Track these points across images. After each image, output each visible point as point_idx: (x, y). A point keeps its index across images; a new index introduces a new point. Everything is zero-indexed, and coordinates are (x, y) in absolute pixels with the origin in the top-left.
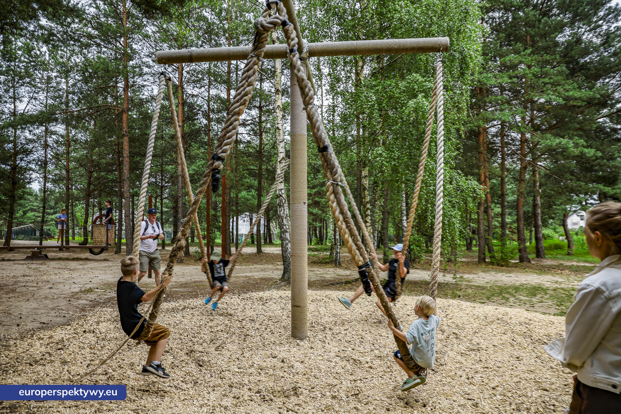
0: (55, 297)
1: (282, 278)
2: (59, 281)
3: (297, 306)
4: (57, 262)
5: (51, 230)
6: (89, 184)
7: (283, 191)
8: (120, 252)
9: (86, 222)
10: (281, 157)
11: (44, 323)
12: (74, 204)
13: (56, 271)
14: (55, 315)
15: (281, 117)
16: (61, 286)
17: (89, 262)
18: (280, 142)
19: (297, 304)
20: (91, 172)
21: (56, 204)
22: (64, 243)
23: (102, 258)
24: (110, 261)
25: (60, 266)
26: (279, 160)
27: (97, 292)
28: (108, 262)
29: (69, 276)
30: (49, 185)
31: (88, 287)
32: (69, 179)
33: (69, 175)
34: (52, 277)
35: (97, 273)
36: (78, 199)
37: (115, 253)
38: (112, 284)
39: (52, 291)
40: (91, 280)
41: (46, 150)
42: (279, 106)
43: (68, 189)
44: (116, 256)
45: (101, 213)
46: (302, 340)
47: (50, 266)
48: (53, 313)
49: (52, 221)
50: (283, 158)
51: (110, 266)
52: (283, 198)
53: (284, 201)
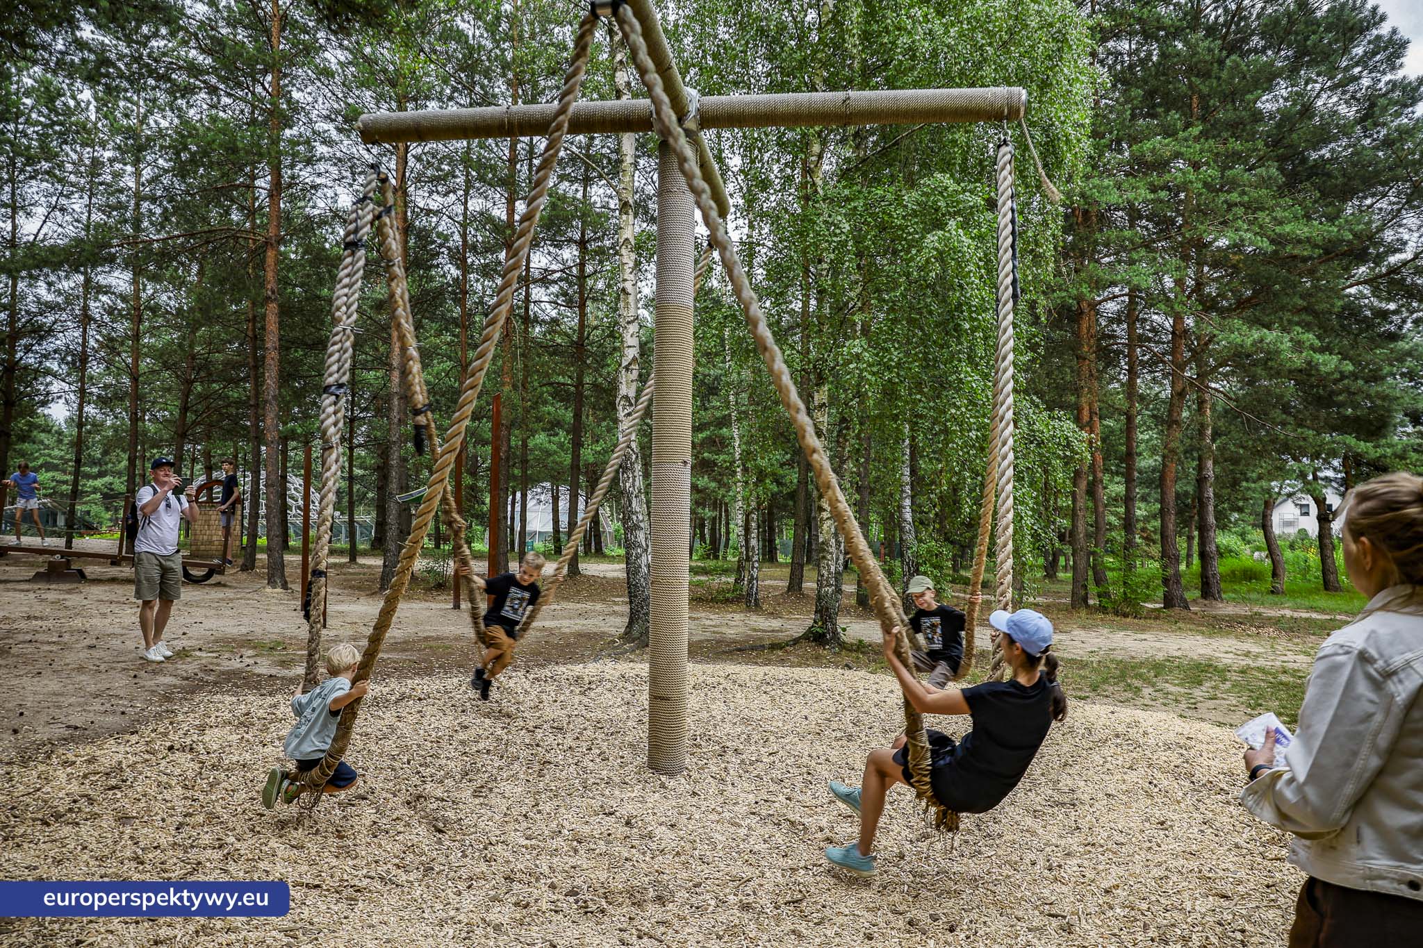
0: (102, 668)
1: (626, 633)
2: (110, 631)
3: (662, 699)
4: (107, 588)
5: (92, 514)
6: (184, 409)
8: (252, 567)
10: (631, 357)
11: (76, 728)
12: (148, 454)
13: (104, 609)
14: (102, 709)
15: (631, 264)
16: (116, 643)
18: (628, 323)
19: (662, 693)
20: (190, 383)
21: (105, 453)
24: (230, 587)
25: (113, 597)
26: (624, 364)
27: (200, 658)
28: (227, 590)
30: (90, 410)
32: (137, 397)
33: (137, 387)
34: (94, 621)
35: (200, 613)
36: (156, 443)
37: (242, 570)
38: (234, 640)
39: (94, 653)
40: (185, 630)
41: (85, 330)
42: (626, 239)
43: (135, 419)
44: (244, 576)
45: (209, 476)
46: (671, 775)
47: (90, 597)
48: (97, 706)
49: (95, 493)
50: (634, 359)
51: (231, 600)
52: (632, 450)
53: (634, 457)
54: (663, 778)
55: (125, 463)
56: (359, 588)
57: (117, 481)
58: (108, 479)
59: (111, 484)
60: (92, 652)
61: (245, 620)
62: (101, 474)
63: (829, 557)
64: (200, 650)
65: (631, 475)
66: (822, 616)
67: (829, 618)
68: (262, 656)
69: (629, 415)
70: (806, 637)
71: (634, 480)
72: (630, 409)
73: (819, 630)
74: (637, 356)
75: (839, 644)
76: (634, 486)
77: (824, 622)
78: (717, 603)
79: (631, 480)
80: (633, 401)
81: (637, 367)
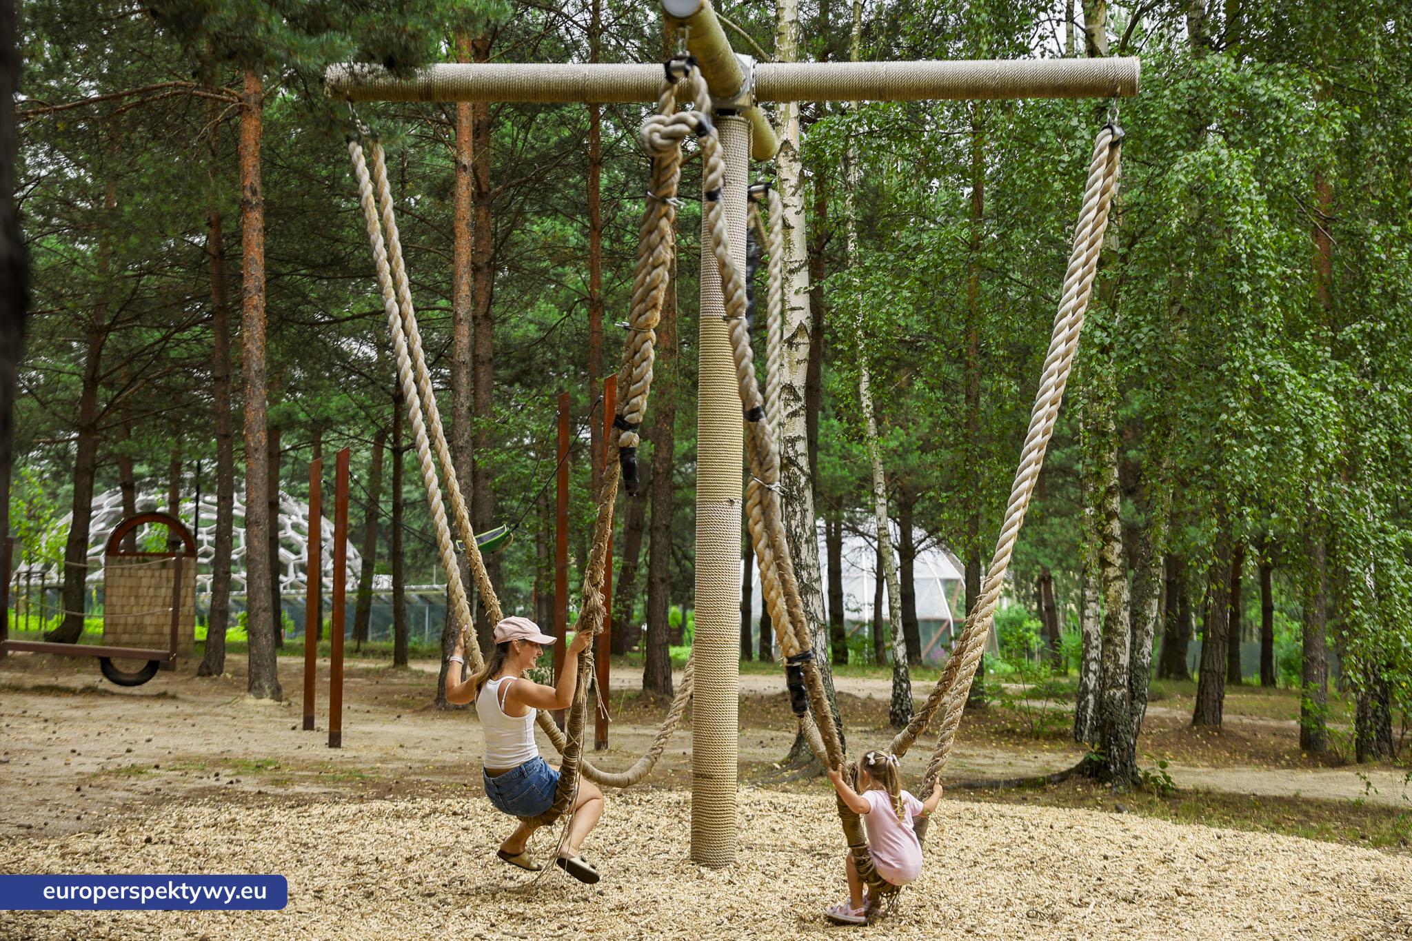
1: (792, 756)
3: (704, 776)
6: (92, 381)
7: (801, 446)
8: (219, 672)
10: (795, 325)
11: (29, 827)
15: (794, 181)
16: (36, 760)
17: (101, 701)
19: (704, 770)
20: (102, 332)
24: (184, 701)
26: (787, 335)
27: (159, 775)
28: (176, 703)
31: (126, 762)
35: (143, 731)
37: (201, 674)
38: (203, 759)
42: (786, 142)
44: (203, 684)
45: (129, 502)
46: (713, 867)
50: (801, 328)
51: (191, 716)
52: (801, 469)
53: (803, 480)
54: (703, 870)
56: (405, 705)
61: (215, 739)
63: (1117, 640)
64: (157, 767)
65: (798, 509)
66: (1103, 736)
67: (1116, 739)
68: (247, 774)
69: (794, 414)
70: (1080, 770)
71: (804, 516)
72: (795, 406)
73: (1094, 757)
74: (807, 323)
75: (1135, 783)
76: (803, 525)
77: (1105, 746)
78: (1037, 738)
79: (798, 516)
80: (801, 393)
81: (806, 340)
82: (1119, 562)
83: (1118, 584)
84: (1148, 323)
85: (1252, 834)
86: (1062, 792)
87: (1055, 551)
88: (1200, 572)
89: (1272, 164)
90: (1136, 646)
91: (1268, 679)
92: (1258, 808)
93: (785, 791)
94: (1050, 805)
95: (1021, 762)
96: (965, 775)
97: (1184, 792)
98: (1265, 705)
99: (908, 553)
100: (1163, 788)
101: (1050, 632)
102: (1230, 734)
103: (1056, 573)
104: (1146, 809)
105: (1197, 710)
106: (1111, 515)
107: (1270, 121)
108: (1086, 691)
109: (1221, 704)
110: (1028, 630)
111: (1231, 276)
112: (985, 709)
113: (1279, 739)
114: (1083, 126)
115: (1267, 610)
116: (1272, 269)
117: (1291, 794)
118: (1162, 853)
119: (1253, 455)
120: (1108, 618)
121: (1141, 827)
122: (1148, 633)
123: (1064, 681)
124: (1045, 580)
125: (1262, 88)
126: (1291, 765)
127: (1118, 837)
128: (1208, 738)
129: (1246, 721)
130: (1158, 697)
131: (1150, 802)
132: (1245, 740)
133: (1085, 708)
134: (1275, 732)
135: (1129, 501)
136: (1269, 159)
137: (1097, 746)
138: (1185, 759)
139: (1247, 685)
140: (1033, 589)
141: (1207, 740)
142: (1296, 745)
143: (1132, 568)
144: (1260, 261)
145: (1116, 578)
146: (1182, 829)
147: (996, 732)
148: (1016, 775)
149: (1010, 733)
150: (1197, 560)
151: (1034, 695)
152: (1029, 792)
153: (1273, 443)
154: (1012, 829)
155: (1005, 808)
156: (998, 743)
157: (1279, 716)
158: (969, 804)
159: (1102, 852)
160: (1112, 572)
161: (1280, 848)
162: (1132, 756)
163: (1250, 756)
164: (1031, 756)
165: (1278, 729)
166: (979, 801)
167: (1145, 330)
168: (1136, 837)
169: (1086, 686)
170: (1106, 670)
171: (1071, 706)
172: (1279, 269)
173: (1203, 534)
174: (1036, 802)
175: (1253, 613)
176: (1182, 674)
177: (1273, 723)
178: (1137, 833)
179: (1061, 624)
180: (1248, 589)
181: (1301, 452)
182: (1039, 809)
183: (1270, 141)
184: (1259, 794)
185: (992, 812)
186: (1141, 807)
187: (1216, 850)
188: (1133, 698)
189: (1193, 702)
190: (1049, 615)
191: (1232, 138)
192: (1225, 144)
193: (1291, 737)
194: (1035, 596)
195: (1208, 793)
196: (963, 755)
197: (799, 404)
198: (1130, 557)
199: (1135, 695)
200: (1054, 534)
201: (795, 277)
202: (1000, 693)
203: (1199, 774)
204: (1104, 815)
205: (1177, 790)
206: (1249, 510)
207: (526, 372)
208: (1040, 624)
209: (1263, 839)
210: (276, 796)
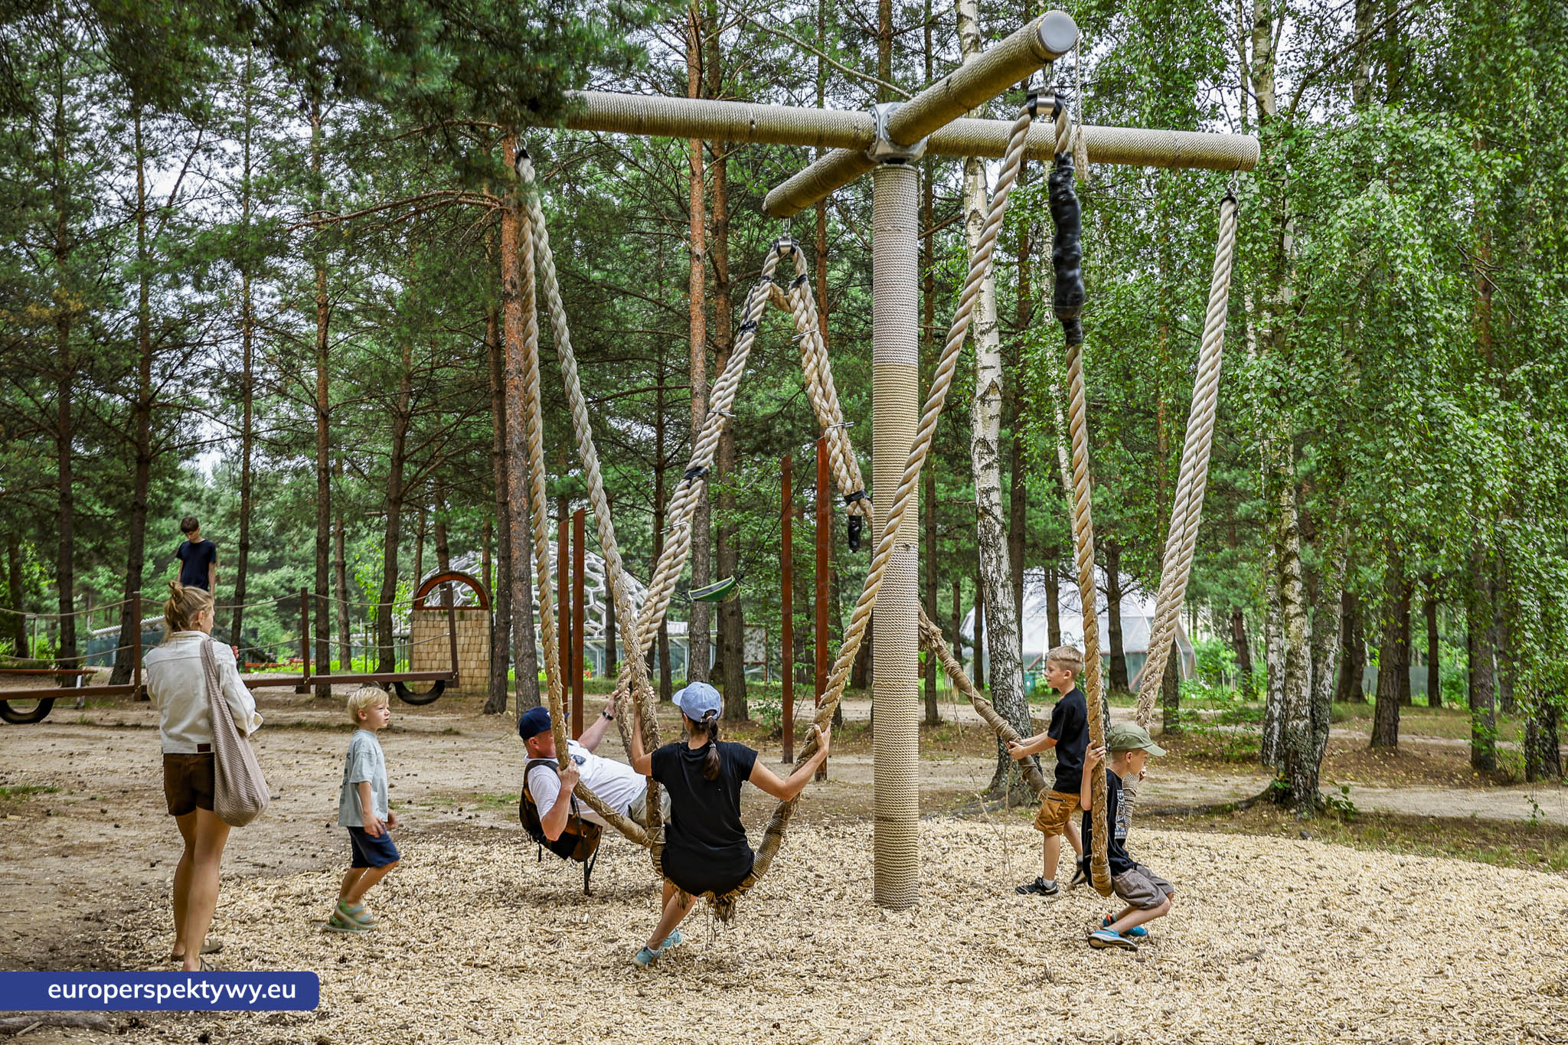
0: (289, 817)
1: (992, 787)
2: (298, 781)
3: (885, 819)
4: (290, 736)
5: (260, 635)
6: (399, 460)
7: (995, 497)
8: (503, 709)
9: (389, 595)
10: (987, 382)
11: (264, 866)
12: (348, 530)
13: (287, 759)
14: (292, 852)
16: (305, 796)
18: (982, 333)
19: (885, 813)
20: (406, 417)
21: (282, 528)
22: (313, 668)
23: (440, 727)
24: (466, 736)
25: (299, 746)
26: (979, 393)
27: (408, 811)
28: (456, 738)
29: (327, 770)
30: (259, 461)
32: (328, 442)
33: (326, 428)
34: (275, 773)
35: (413, 766)
36: (360, 512)
37: (487, 712)
38: (455, 794)
39: (278, 803)
40: (394, 782)
41: (248, 338)
42: (975, 211)
43: (326, 474)
44: (488, 721)
45: (444, 564)
46: (897, 909)
47: (268, 746)
48: (285, 849)
49: (264, 597)
50: (993, 386)
51: (463, 751)
52: (995, 518)
53: (998, 528)
54: (886, 912)
55: (312, 543)
57: (300, 574)
58: (285, 572)
59: (290, 580)
60: (276, 803)
61: (477, 773)
62: (274, 564)
63: (1299, 674)
64: (410, 802)
65: (994, 555)
66: (1287, 765)
67: (1300, 768)
68: (487, 809)
69: (988, 466)
70: (1265, 797)
71: (999, 562)
72: (989, 459)
73: (1279, 785)
74: (999, 381)
75: (1318, 809)
76: (999, 571)
77: (1290, 773)
78: (1228, 762)
79: (994, 562)
80: (994, 447)
81: (998, 396)
82: (1299, 599)
83: (1299, 621)
84: (1319, 367)
85: (1433, 860)
86: (1248, 819)
87: (1244, 591)
88: (1371, 607)
89: (1435, 210)
90: (1317, 679)
91: (1435, 700)
92: (1438, 831)
93: (985, 821)
94: (1237, 831)
95: (1211, 786)
96: (1157, 801)
97: (1366, 815)
98: (1434, 724)
99: (1114, 595)
100: (1345, 812)
101: (1244, 662)
102: (1405, 754)
103: (1248, 610)
104: (1328, 835)
105: (1374, 733)
106: (1291, 556)
107: (1433, 168)
108: (1271, 719)
109: (1396, 727)
110: (1224, 659)
111: (1397, 319)
112: (1180, 734)
113: (1451, 758)
114: (1252, 180)
115: (1433, 639)
116: (1438, 311)
117: (1468, 815)
118: (1346, 884)
119: (1423, 492)
120: (1290, 653)
121: (1324, 856)
122: (1328, 666)
123: (1253, 705)
124: (1238, 617)
125: (1424, 137)
126: (1463, 785)
127: (1303, 867)
128: (1385, 759)
129: (1418, 740)
130: (1338, 719)
131: (1333, 827)
132: (1420, 760)
133: (1270, 734)
134: (1446, 751)
135: (1309, 546)
136: (1432, 205)
137: (1281, 774)
138: (1364, 780)
139: (1417, 706)
140: (1228, 624)
141: (1385, 760)
142: (1467, 764)
143: (1312, 605)
144: (1426, 304)
145: (1297, 615)
146: (1365, 856)
147: (1190, 757)
148: (1206, 800)
149: (1203, 757)
150: (1367, 596)
151: (1226, 720)
152: (1217, 818)
153: (1443, 482)
154: (1199, 860)
155: (1193, 837)
156: (1192, 766)
157: (1448, 735)
158: (1158, 833)
159: (1287, 884)
160: (1292, 609)
161: (1463, 876)
162: (1315, 783)
163: (1425, 776)
164: (1221, 780)
165: (1448, 748)
166: (1169, 829)
167: (1315, 373)
168: (1320, 867)
169: (1271, 714)
170: (1289, 702)
171: (1259, 731)
172: (1445, 311)
173: (1373, 574)
174: (1224, 830)
175: (1419, 642)
176: (1360, 698)
177: (1444, 742)
178: (1321, 863)
179: (1253, 654)
180: (1414, 622)
181: (1470, 490)
182: (1227, 837)
183: (1433, 187)
184: (1437, 815)
185: (1180, 841)
186: (1324, 833)
187: (1400, 880)
188: (1315, 728)
189: (1371, 722)
190: (1241, 644)
191: (1396, 185)
192: (1387, 189)
193: (1461, 755)
194: (1231, 630)
195: (1389, 816)
196: (1158, 780)
197: (993, 457)
198: (1311, 595)
199: (1317, 725)
200: (1242, 577)
201: (985, 337)
202: (1194, 717)
203: (1379, 795)
204: (1289, 842)
205: (1359, 814)
206: (1418, 546)
207: (767, 442)
208: (1235, 654)
209: (1445, 867)
210: (506, 831)
